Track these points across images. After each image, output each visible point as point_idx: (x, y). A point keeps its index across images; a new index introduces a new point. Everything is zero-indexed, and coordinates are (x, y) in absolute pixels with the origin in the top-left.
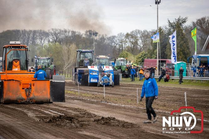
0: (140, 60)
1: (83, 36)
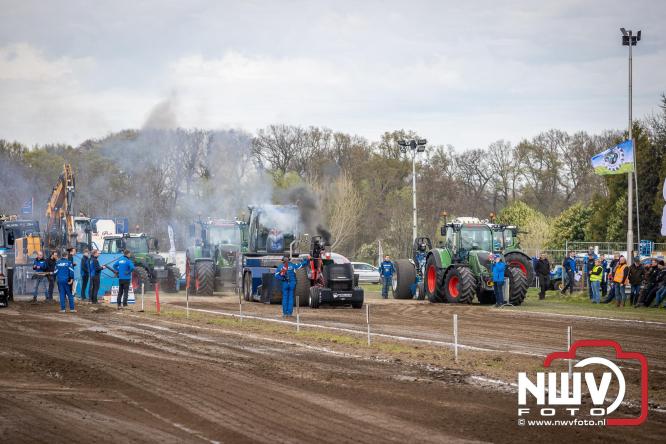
0: (566, 234)
1: (375, 151)
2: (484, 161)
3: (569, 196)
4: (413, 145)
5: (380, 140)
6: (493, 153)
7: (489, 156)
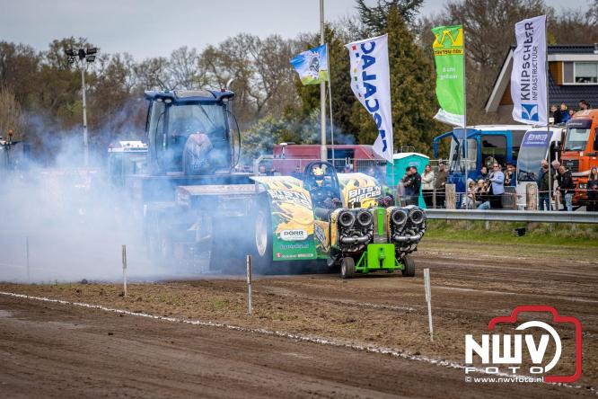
1: (43, 61)
2: (166, 70)
3: (260, 107)
4: (82, 54)
5: (48, 49)
6: (175, 61)
7: (172, 66)
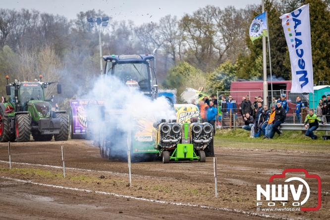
0: (219, 85)
1: (73, 26)
2: (156, 31)
3: (221, 56)
4: (99, 21)
5: (76, 18)
6: (163, 25)
7: (160, 28)
